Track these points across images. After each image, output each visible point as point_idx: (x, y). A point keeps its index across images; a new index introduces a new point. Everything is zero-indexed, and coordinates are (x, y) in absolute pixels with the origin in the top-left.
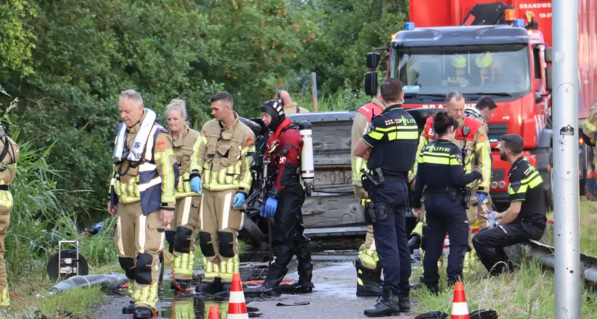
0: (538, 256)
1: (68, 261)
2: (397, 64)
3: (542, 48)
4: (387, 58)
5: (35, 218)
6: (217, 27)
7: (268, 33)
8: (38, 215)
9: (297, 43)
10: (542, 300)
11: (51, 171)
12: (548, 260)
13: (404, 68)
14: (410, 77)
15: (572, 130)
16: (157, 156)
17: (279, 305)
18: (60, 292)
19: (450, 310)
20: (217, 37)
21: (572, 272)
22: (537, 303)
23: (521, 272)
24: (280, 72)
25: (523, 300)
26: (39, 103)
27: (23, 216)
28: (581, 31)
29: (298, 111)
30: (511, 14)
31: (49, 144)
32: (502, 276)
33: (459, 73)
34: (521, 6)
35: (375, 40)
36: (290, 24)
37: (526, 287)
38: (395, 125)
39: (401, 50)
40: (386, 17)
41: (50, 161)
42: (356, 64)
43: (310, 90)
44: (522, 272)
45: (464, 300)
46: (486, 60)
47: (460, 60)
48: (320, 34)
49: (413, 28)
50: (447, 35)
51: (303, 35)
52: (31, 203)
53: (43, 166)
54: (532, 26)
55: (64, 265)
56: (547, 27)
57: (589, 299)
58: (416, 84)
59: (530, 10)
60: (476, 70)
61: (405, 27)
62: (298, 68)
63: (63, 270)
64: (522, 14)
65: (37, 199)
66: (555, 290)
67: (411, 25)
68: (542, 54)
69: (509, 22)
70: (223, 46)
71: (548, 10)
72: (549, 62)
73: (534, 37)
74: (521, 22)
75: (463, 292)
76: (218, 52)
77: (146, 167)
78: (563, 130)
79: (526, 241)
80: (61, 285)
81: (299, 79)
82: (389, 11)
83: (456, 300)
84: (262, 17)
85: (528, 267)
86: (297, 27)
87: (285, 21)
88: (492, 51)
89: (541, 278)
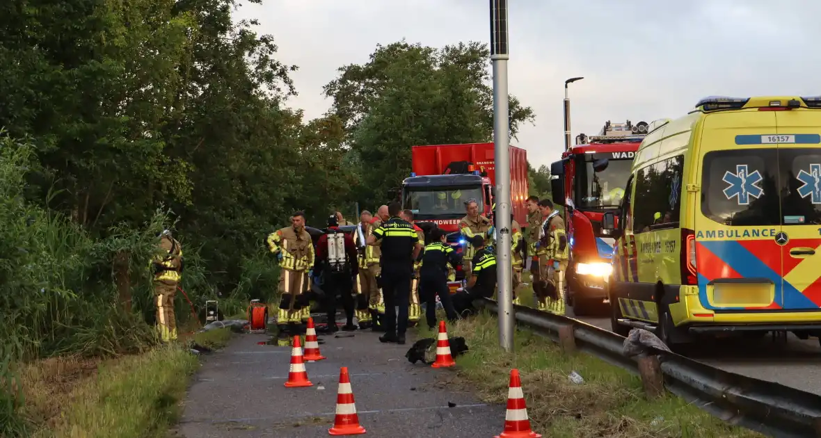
0: (488, 306)
1: (212, 313)
2: (406, 197)
3: (490, 187)
4: (400, 194)
5: (193, 289)
6: (300, 178)
7: (330, 181)
8: (195, 287)
9: (347, 186)
10: (490, 331)
11: (202, 260)
12: (495, 309)
13: (410, 199)
14: (413, 204)
15: (507, 230)
17: (337, 337)
18: (207, 331)
19: (437, 338)
20: (300, 183)
21: (508, 314)
22: (488, 333)
23: (478, 316)
24: (337, 205)
25: (479, 330)
26: (195, 222)
27: (185, 288)
28: (512, 178)
29: (347, 224)
30: (472, 168)
31: (200, 246)
32: (468, 318)
33: (441, 202)
34: (478, 163)
35: (393, 184)
36: (343, 175)
37: (482, 324)
38: (388, 227)
39: (408, 189)
40: (400, 170)
41: (202, 254)
42: (382, 198)
43: (355, 214)
44: (480, 316)
45: (445, 332)
46: (458, 195)
47: (443, 195)
48: (360, 181)
49: (414, 176)
50: (432, 179)
51: (350, 182)
52: (190, 280)
53: (197, 257)
54: (484, 175)
55: (209, 315)
56: (493, 175)
57: (518, 330)
58: (417, 209)
59: (483, 165)
60: (452, 200)
61: (410, 176)
62: (348, 201)
63: (209, 318)
64: (478, 168)
65: (194, 277)
66: (499, 324)
67: (413, 174)
68: (490, 190)
69: (471, 172)
70: (304, 188)
71: (492, 166)
72: (493, 195)
73: (486, 181)
74: (477, 172)
75: (445, 327)
76: (301, 192)
78: (502, 230)
79: (482, 298)
80: (207, 327)
81: (348, 207)
82: (401, 168)
83: (440, 331)
84: (326, 171)
85: (483, 313)
86: (347, 177)
87: (340, 173)
88: (461, 189)
89: (490, 319)
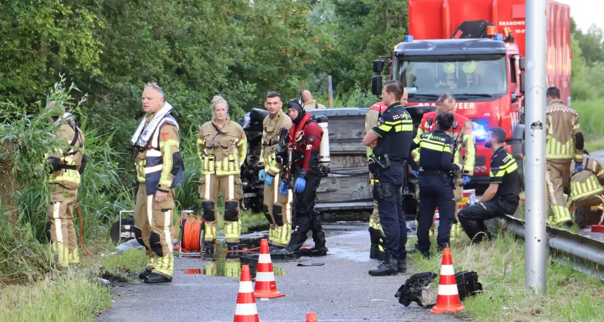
0: (512, 227)
1: (128, 227)
2: (398, 70)
3: (517, 58)
4: (390, 64)
5: (101, 192)
6: (251, 38)
7: (292, 43)
8: (103, 190)
9: (317, 52)
10: (514, 263)
11: (113, 153)
12: (520, 231)
13: (404, 72)
14: (408, 81)
15: (541, 125)
16: (161, 145)
17: (299, 265)
18: (121, 253)
19: (439, 271)
20: (251, 46)
21: (539, 241)
22: (510, 266)
23: (498, 240)
24: (302, 75)
25: (498, 262)
26: (105, 98)
27: (91, 191)
28: (549, 44)
29: (317, 107)
30: (492, 30)
31: (111, 131)
32: (482, 243)
33: (449, 77)
34: (501, 23)
35: (380, 50)
36: (311, 36)
37: (502, 252)
38: (401, 119)
39: (402, 58)
40: (390, 31)
41: (113, 145)
42: (364, 69)
43: (327, 90)
44: (498, 241)
45: (451, 263)
46: (471, 67)
47: (450, 67)
48: (335, 44)
49: (411, 40)
50: (440, 46)
51: (322, 45)
52: (98, 180)
53: (108, 150)
54: (509, 40)
55: (124, 230)
56: (521, 41)
57: (552, 263)
58: (414, 86)
59: (508, 26)
60: (462, 74)
61: (405, 40)
62: (317, 72)
63: (123, 235)
64: (501, 30)
65: (102, 176)
66: (525, 256)
67: (410, 37)
68: (517, 63)
69: (490, 37)
70: (256, 53)
71: (523, 27)
72: (522, 70)
73: (511, 48)
74: (500, 36)
75: (450, 256)
76: (251, 58)
77: (151, 153)
78: (534, 125)
79: (502, 216)
80: (121, 247)
81: (318, 81)
82: (392, 26)
83: (444, 263)
84: (288, 30)
85: (504, 237)
86: (317, 38)
87: (307, 34)
88: (476, 59)
89: (514, 246)
